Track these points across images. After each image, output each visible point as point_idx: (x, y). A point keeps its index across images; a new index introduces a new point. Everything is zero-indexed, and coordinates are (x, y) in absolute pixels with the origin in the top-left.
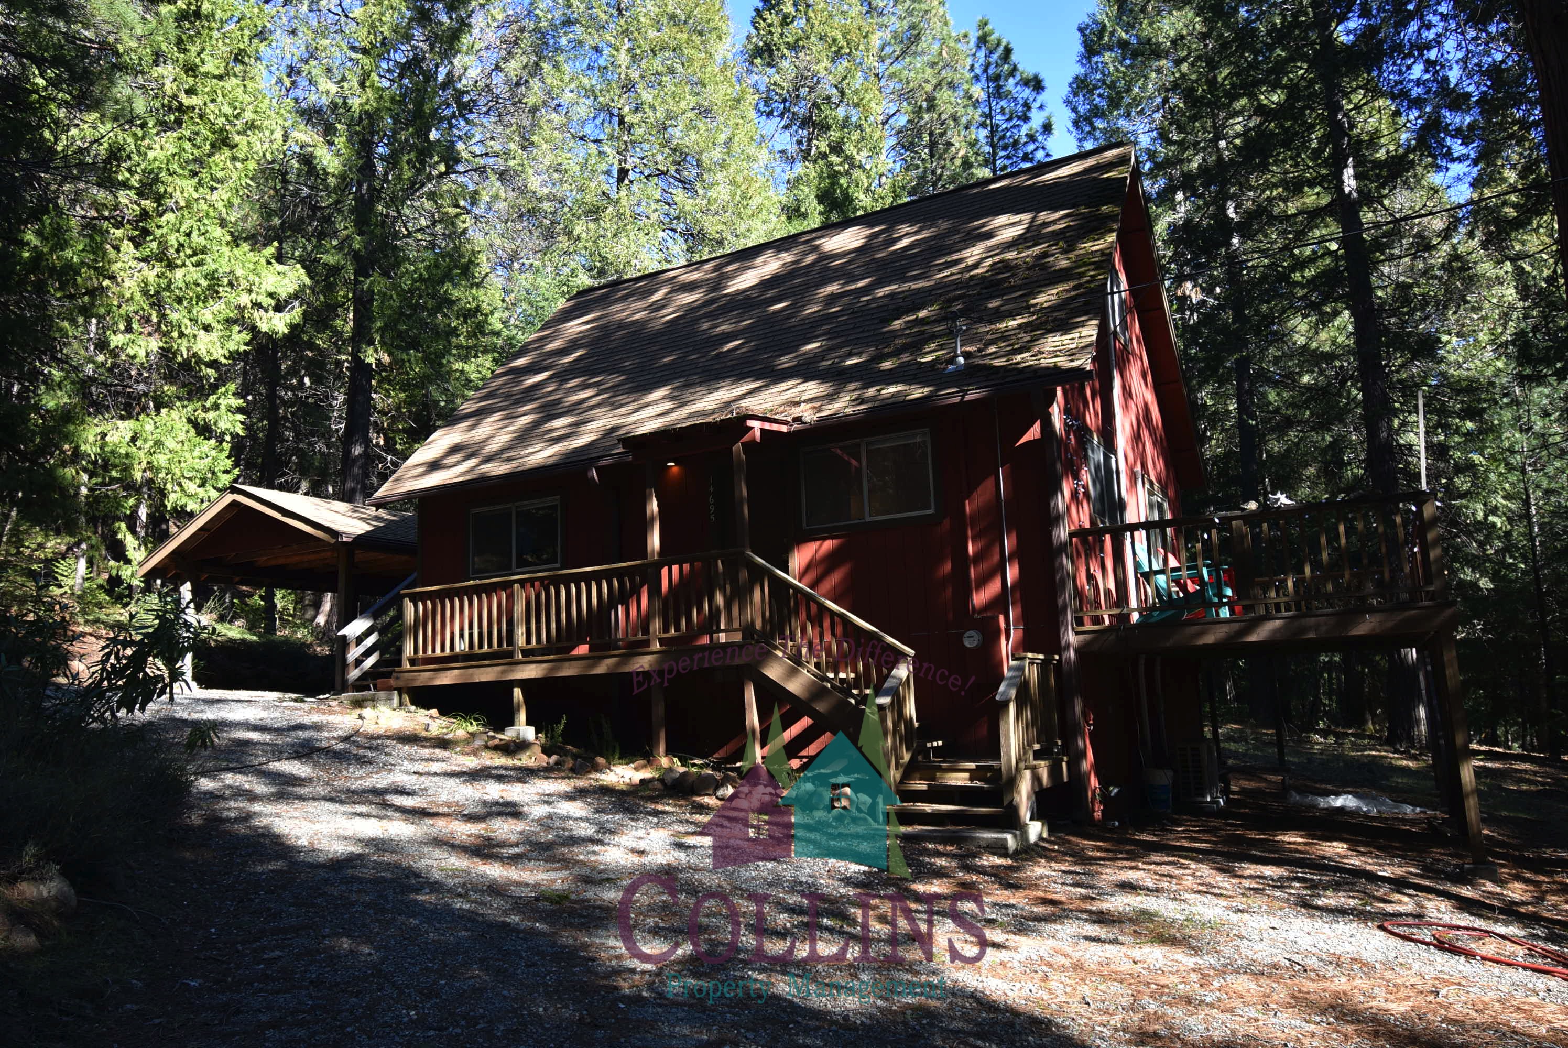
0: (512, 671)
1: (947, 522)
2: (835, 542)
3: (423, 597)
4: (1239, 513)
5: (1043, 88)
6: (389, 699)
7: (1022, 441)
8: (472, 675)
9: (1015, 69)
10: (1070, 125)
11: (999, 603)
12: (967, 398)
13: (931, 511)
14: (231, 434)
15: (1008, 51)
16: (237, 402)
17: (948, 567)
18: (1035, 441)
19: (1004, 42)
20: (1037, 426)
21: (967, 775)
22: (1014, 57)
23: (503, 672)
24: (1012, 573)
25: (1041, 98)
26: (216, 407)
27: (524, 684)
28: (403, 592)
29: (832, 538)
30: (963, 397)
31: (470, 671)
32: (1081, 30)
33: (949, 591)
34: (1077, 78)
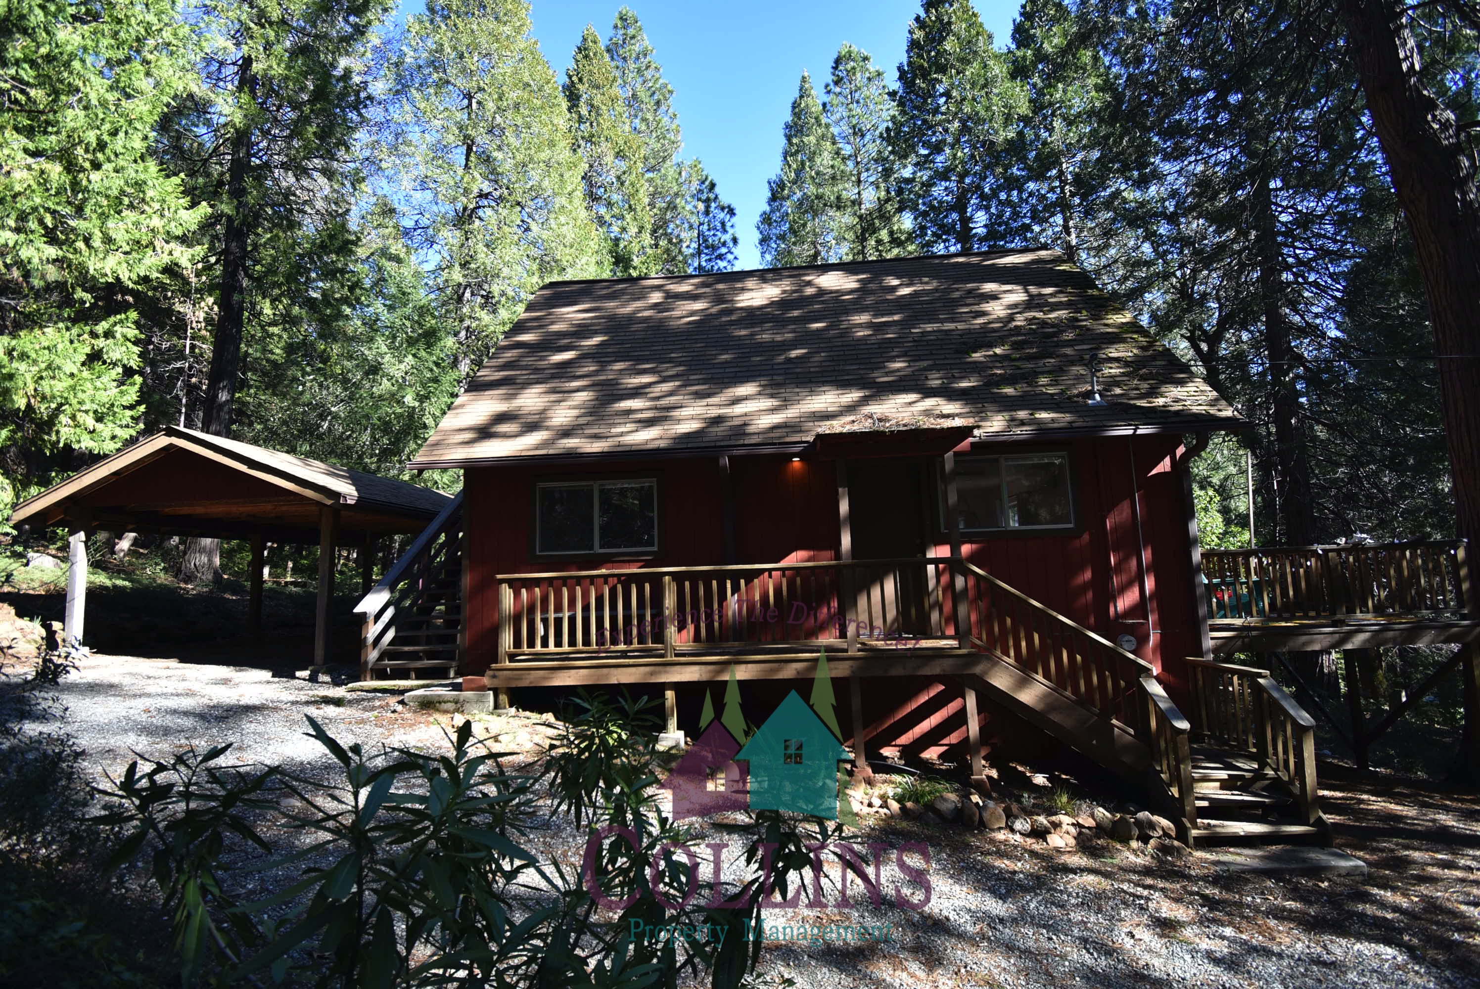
0: (660, 672)
1: (1086, 537)
2: (974, 546)
3: (530, 584)
4: (1335, 546)
5: (734, 214)
6: (480, 701)
7: (1154, 472)
8: (607, 675)
9: (716, 197)
10: (757, 242)
11: (1139, 609)
12: (1139, 432)
13: (1071, 526)
14: (124, 366)
15: (713, 186)
16: (132, 333)
17: (1088, 575)
18: (1165, 473)
19: (710, 179)
20: (1167, 460)
21: (1217, 784)
22: (717, 190)
23: (652, 674)
24: (1149, 584)
25: (734, 220)
26: (108, 334)
27: (678, 687)
28: (499, 576)
29: (971, 542)
30: (1135, 430)
31: (605, 670)
32: (769, 183)
33: (1090, 595)
34: (765, 213)
